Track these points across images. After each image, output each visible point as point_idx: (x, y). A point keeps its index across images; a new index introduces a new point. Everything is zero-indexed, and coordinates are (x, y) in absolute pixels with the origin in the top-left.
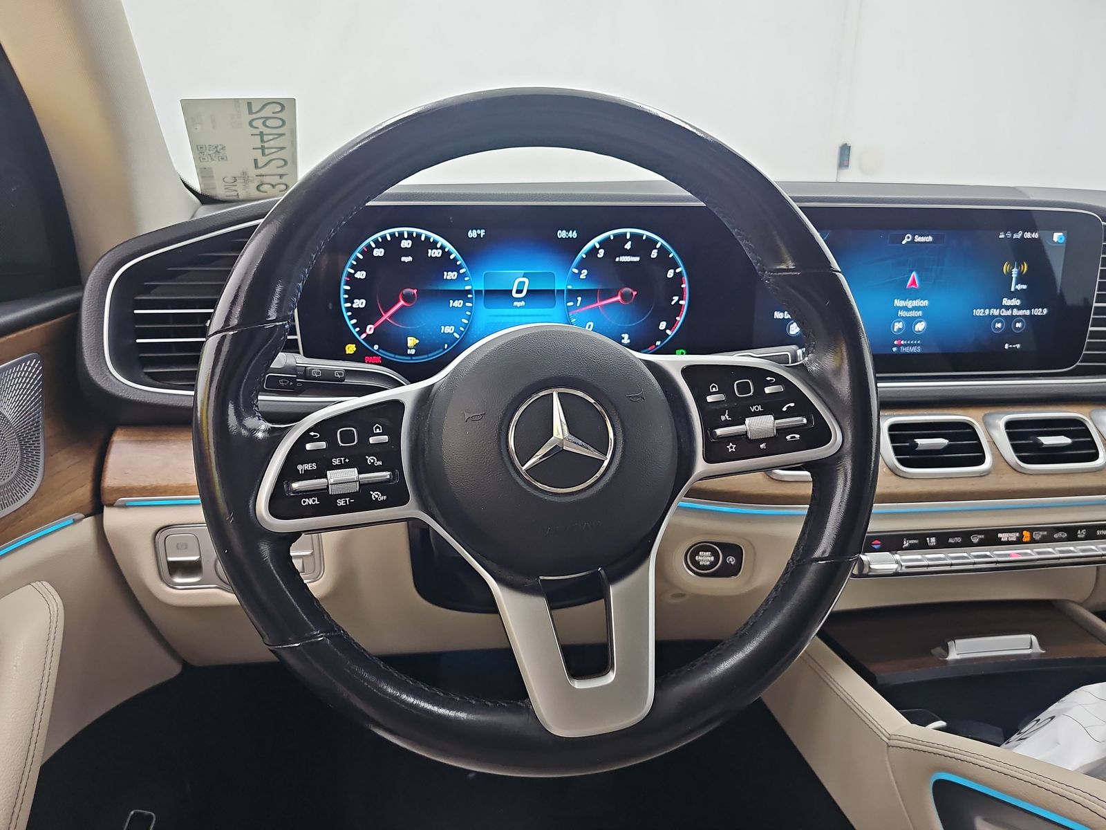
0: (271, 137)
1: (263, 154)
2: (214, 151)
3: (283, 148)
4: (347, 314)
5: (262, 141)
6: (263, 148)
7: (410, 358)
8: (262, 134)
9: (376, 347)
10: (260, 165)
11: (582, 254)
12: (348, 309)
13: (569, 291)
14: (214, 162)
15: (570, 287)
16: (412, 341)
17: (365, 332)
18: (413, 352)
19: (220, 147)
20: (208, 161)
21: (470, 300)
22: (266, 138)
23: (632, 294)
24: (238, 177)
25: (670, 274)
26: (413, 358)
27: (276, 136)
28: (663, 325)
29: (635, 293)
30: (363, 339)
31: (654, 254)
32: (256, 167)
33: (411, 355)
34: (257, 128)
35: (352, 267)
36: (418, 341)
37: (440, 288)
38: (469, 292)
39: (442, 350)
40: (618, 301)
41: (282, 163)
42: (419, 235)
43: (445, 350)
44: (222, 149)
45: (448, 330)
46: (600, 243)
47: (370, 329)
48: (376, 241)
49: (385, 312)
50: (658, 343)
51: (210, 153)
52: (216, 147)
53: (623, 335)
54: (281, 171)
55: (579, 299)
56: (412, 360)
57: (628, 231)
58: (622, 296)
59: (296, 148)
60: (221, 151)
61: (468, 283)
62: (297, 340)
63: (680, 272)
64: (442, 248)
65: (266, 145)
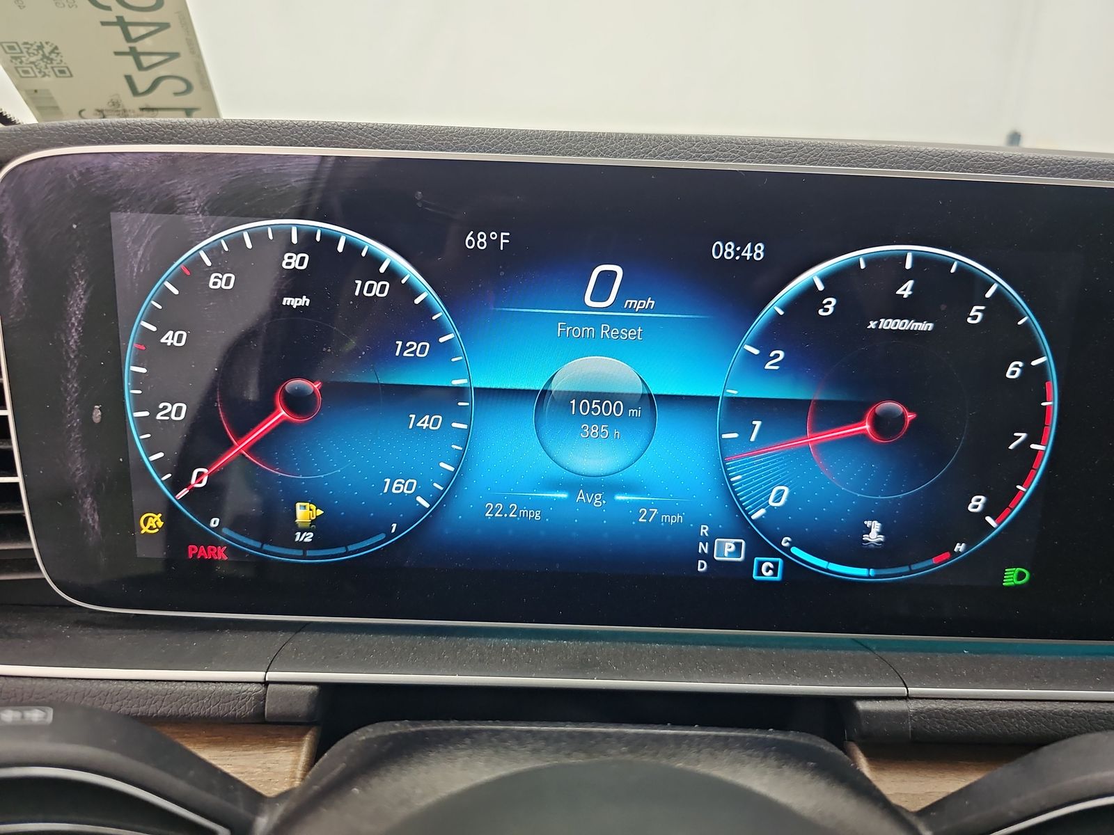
0: (142, 31)
1: (140, 67)
2: (40, 56)
3: (174, 56)
4: (138, 439)
5: (128, 38)
6: (134, 53)
7: (300, 553)
8: (120, 22)
9: (215, 522)
10: (141, 87)
11: (775, 306)
12: (143, 424)
13: (733, 402)
14: (46, 78)
15: (733, 393)
16: (305, 513)
17: (187, 484)
18: (308, 537)
19: (47, 49)
20: (36, 76)
21: (463, 415)
22: (135, 32)
23: (903, 417)
24: (107, 111)
25: (1014, 370)
26: (309, 553)
27: (152, 28)
28: (977, 503)
29: (910, 416)
30: (180, 501)
31: (976, 314)
32: (135, 92)
33: (302, 545)
34: (108, 8)
35: (152, 317)
36: (320, 512)
37: (384, 380)
38: (460, 392)
39: (382, 536)
40: (863, 436)
41: (181, 86)
42: (331, 240)
43: (389, 536)
44: (52, 52)
45: (400, 487)
46: (825, 279)
47: (200, 475)
48: (213, 251)
49: (241, 433)
50: (960, 547)
51: (33, 59)
52: (41, 47)
53: (868, 523)
54: (187, 101)
55: (758, 424)
56: (304, 557)
57: (909, 251)
58: (878, 422)
59: (200, 56)
60: (53, 56)
61: (461, 370)
62: (17, 484)
63: (1043, 365)
64: (393, 275)
65: (140, 46)
